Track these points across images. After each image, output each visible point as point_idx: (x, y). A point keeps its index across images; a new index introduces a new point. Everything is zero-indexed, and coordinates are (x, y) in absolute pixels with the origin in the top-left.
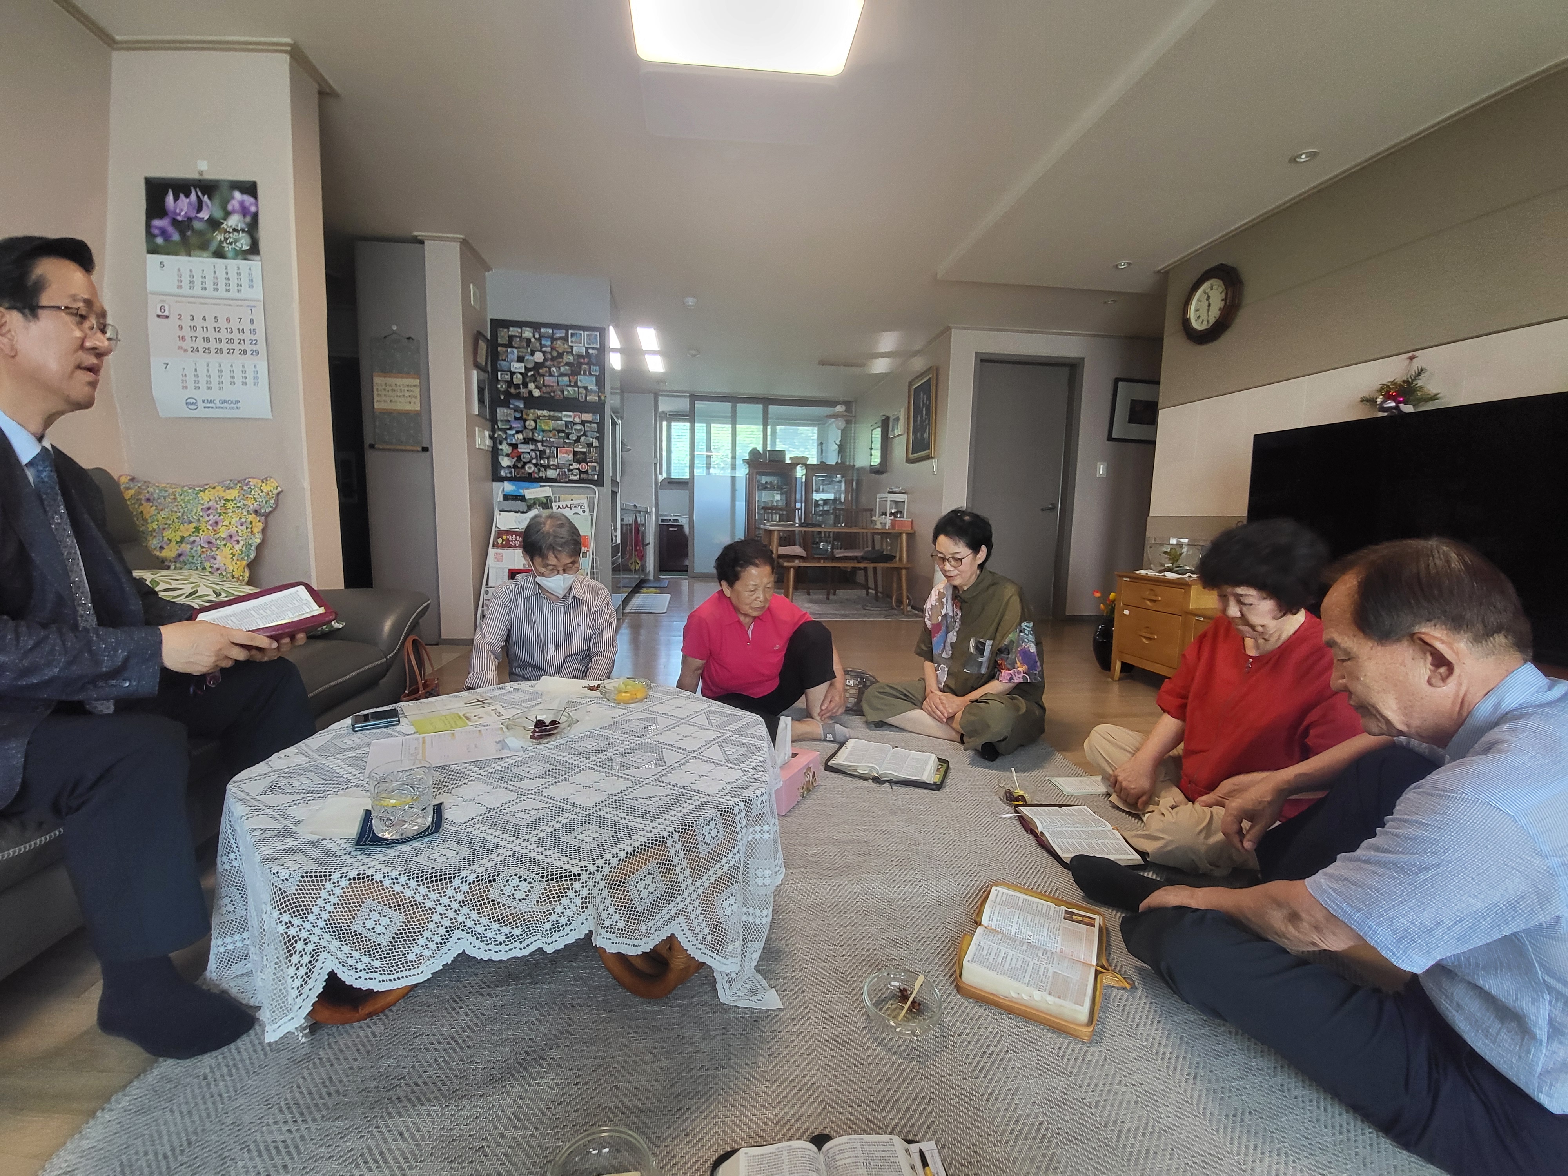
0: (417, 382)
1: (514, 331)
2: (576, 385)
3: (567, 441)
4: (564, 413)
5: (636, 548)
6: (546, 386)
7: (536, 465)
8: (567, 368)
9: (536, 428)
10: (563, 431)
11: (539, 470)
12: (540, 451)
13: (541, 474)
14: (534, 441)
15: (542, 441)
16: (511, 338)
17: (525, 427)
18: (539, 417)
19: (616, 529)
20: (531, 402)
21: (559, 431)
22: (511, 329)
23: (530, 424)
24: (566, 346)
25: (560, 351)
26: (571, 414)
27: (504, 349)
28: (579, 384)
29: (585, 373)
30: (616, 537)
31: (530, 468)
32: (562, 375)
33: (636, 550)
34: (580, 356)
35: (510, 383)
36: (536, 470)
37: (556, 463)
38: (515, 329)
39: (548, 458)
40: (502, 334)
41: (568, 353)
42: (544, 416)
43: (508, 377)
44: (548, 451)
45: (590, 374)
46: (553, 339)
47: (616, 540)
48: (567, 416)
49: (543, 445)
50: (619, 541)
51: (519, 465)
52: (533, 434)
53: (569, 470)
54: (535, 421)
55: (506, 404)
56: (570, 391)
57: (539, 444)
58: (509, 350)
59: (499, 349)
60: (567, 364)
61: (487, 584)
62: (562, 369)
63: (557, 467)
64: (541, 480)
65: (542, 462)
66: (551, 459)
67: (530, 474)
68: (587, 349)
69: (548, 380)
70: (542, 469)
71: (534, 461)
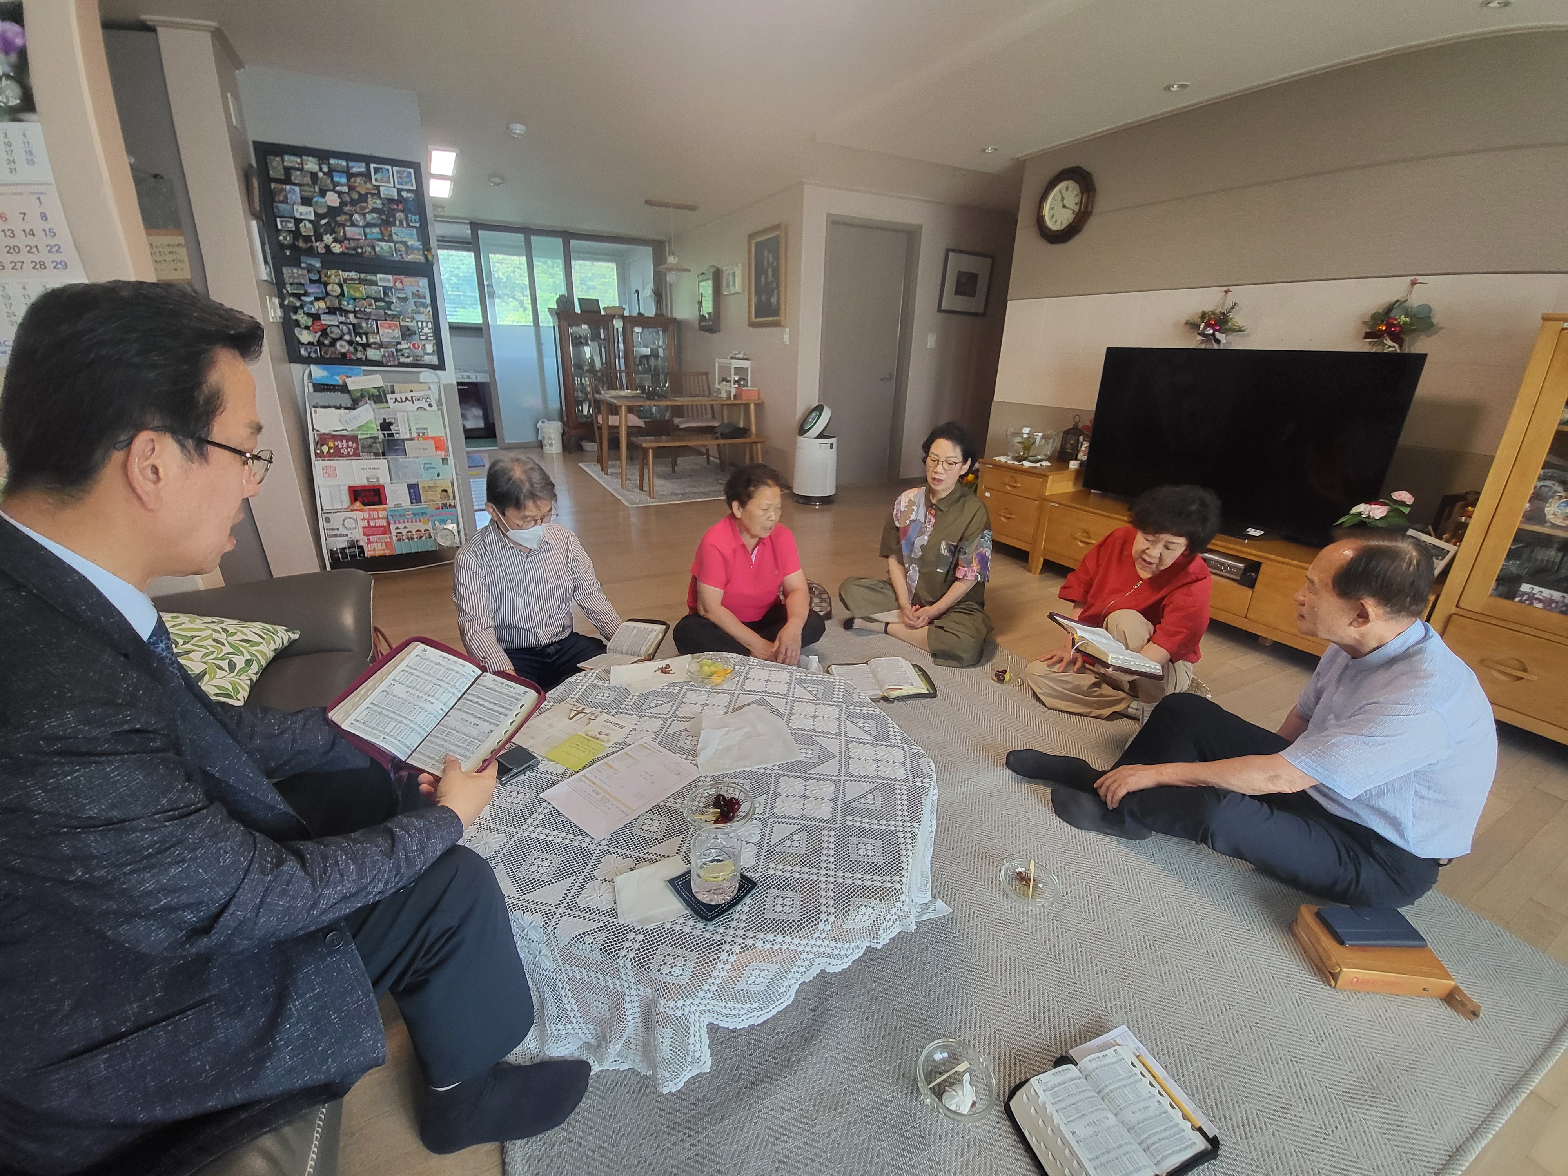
0: (181, 240)
1: (291, 161)
2: (390, 240)
3: (389, 312)
4: (379, 276)
6: (349, 239)
7: (350, 343)
8: (375, 215)
9: (342, 294)
10: (381, 300)
11: (356, 350)
12: (354, 325)
13: (359, 355)
14: (344, 312)
15: (354, 312)
16: (288, 170)
17: (327, 294)
18: (345, 280)
20: (331, 260)
21: (376, 300)
22: (286, 157)
23: (333, 289)
24: (369, 185)
25: (363, 192)
26: (390, 277)
27: (279, 186)
28: (395, 237)
29: (401, 224)
31: (342, 346)
32: (369, 225)
34: (391, 201)
35: (296, 234)
36: (351, 349)
37: (378, 341)
38: (293, 158)
39: (366, 334)
40: (274, 164)
41: (373, 195)
42: (352, 279)
43: (291, 226)
44: (364, 325)
45: (408, 225)
46: (350, 176)
48: (384, 280)
49: (356, 317)
51: (326, 342)
52: (340, 302)
53: (397, 351)
54: (341, 286)
55: (296, 263)
56: (383, 248)
57: (351, 316)
58: (288, 187)
59: (273, 185)
60: (374, 210)
62: (369, 217)
63: (381, 346)
64: (359, 362)
65: (358, 339)
66: (370, 336)
67: (344, 355)
68: (399, 191)
69: (350, 231)
70: (360, 348)
71: (347, 337)
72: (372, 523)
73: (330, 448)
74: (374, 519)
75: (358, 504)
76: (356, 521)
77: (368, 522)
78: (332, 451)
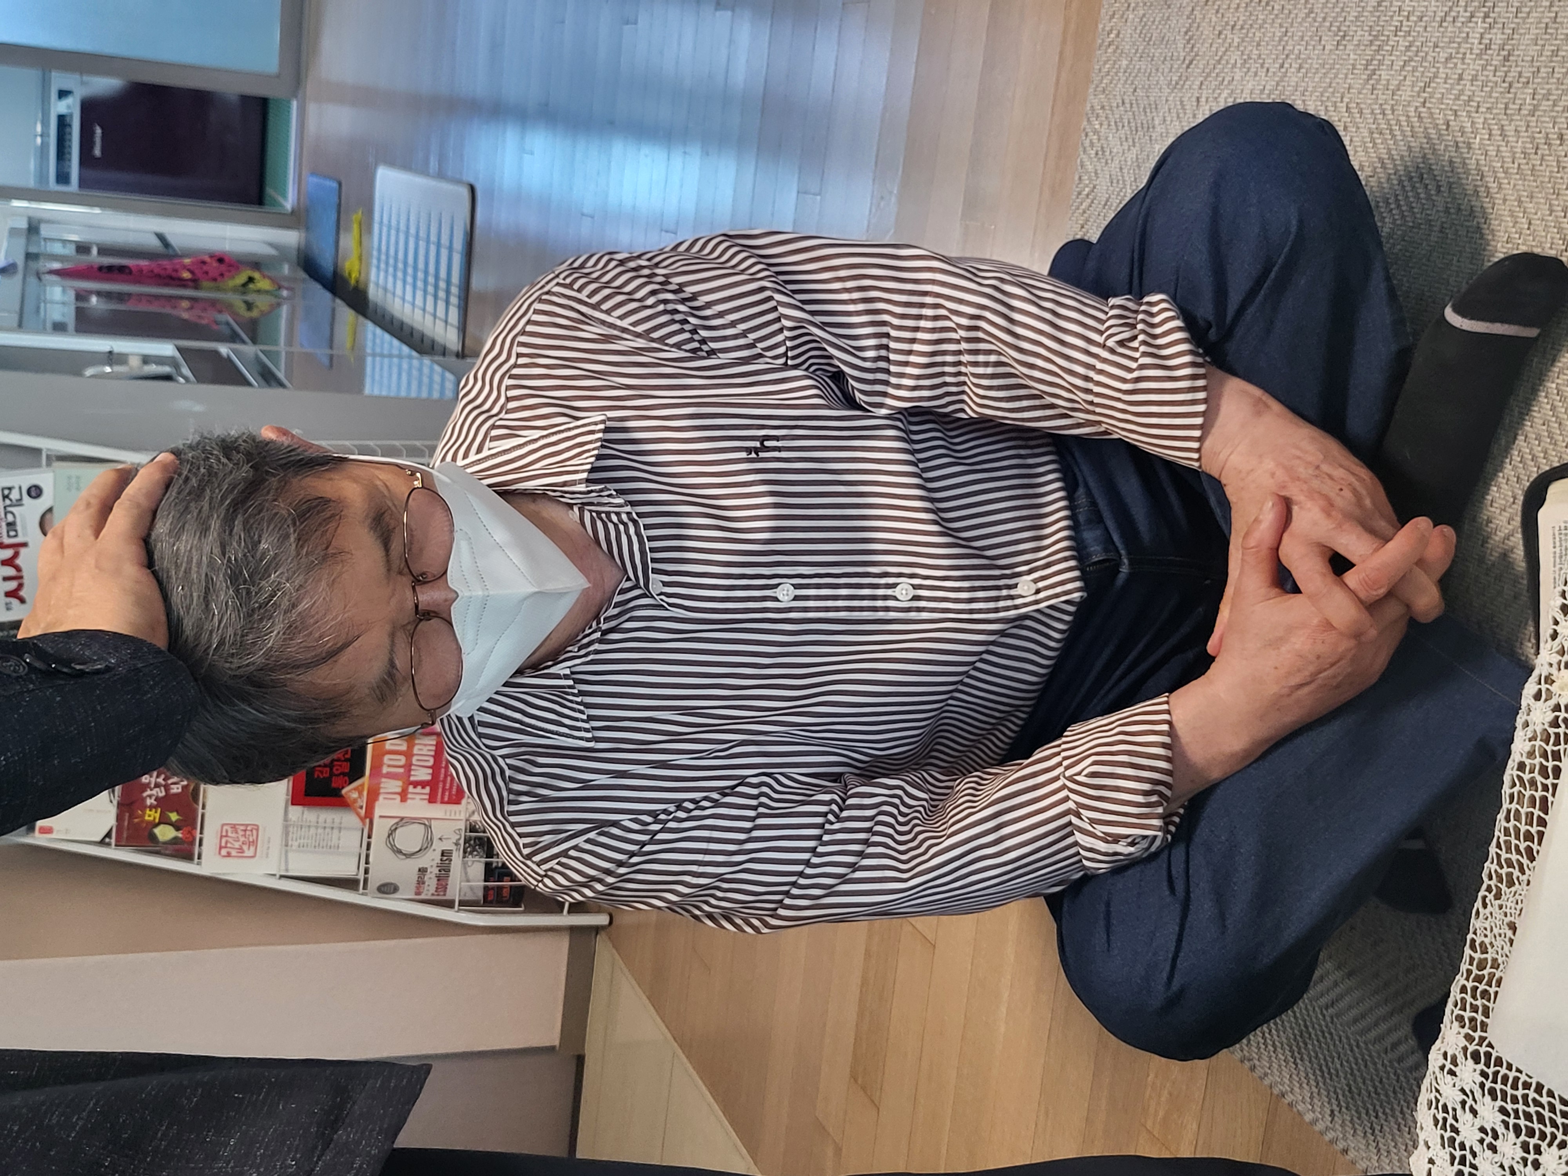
5: (182, 283)
19: (111, 358)
30: (146, 359)
33: (195, 283)
47: (160, 360)
50: (166, 349)
61: (349, 884)
72: (422, 774)
73: (164, 820)
74: (408, 767)
75: (350, 791)
76: (402, 821)
77: (416, 784)
78: (174, 817)
